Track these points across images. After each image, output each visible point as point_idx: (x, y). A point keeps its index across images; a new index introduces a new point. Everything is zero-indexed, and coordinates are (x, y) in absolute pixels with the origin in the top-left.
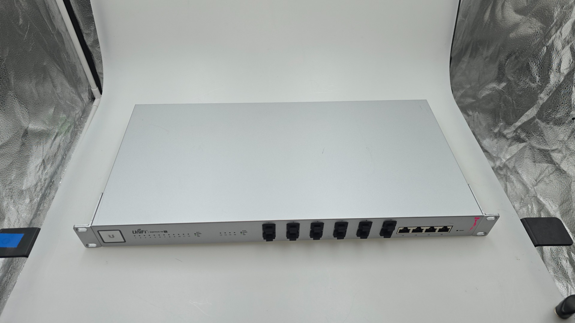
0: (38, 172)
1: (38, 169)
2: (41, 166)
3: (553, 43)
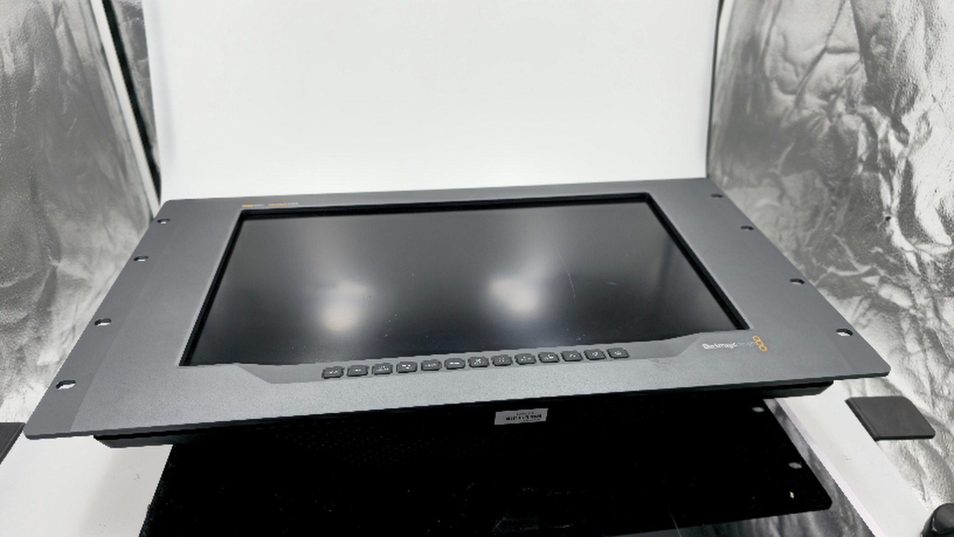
0: (63, 343)
1: (64, 339)
2: (69, 334)
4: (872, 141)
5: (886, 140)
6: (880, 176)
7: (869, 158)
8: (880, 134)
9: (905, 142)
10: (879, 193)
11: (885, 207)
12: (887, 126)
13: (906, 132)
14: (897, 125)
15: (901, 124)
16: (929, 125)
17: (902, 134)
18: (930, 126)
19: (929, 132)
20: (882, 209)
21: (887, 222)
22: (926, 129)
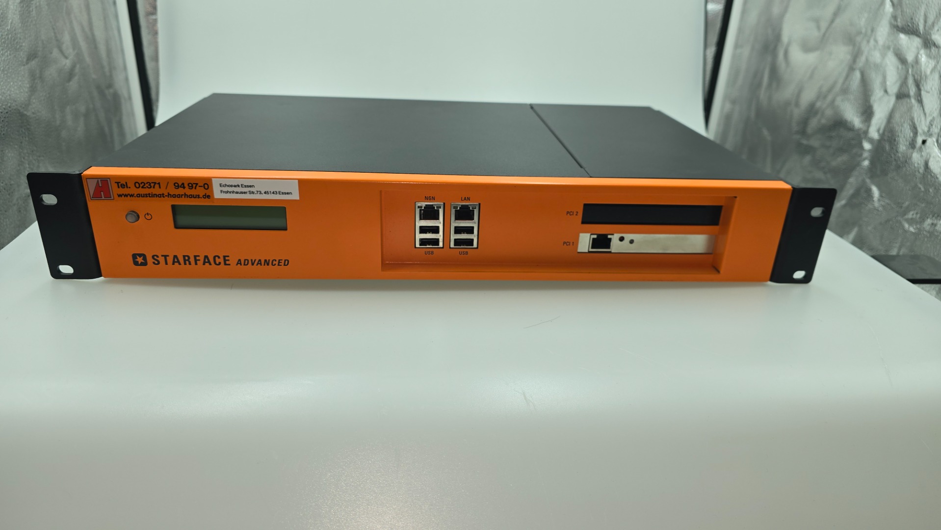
3: (867, 60)
4: (902, 68)
5: (917, 61)
6: (913, 101)
7: (901, 86)
8: (910, 58)
9: (936, 58)
10: (912, 120)
11: (920, 131)
12: (918, 48)
14: (928, 43)
15: (931, 40)
17: (933, 49)
20: (916, 133)
21: (923, 146)
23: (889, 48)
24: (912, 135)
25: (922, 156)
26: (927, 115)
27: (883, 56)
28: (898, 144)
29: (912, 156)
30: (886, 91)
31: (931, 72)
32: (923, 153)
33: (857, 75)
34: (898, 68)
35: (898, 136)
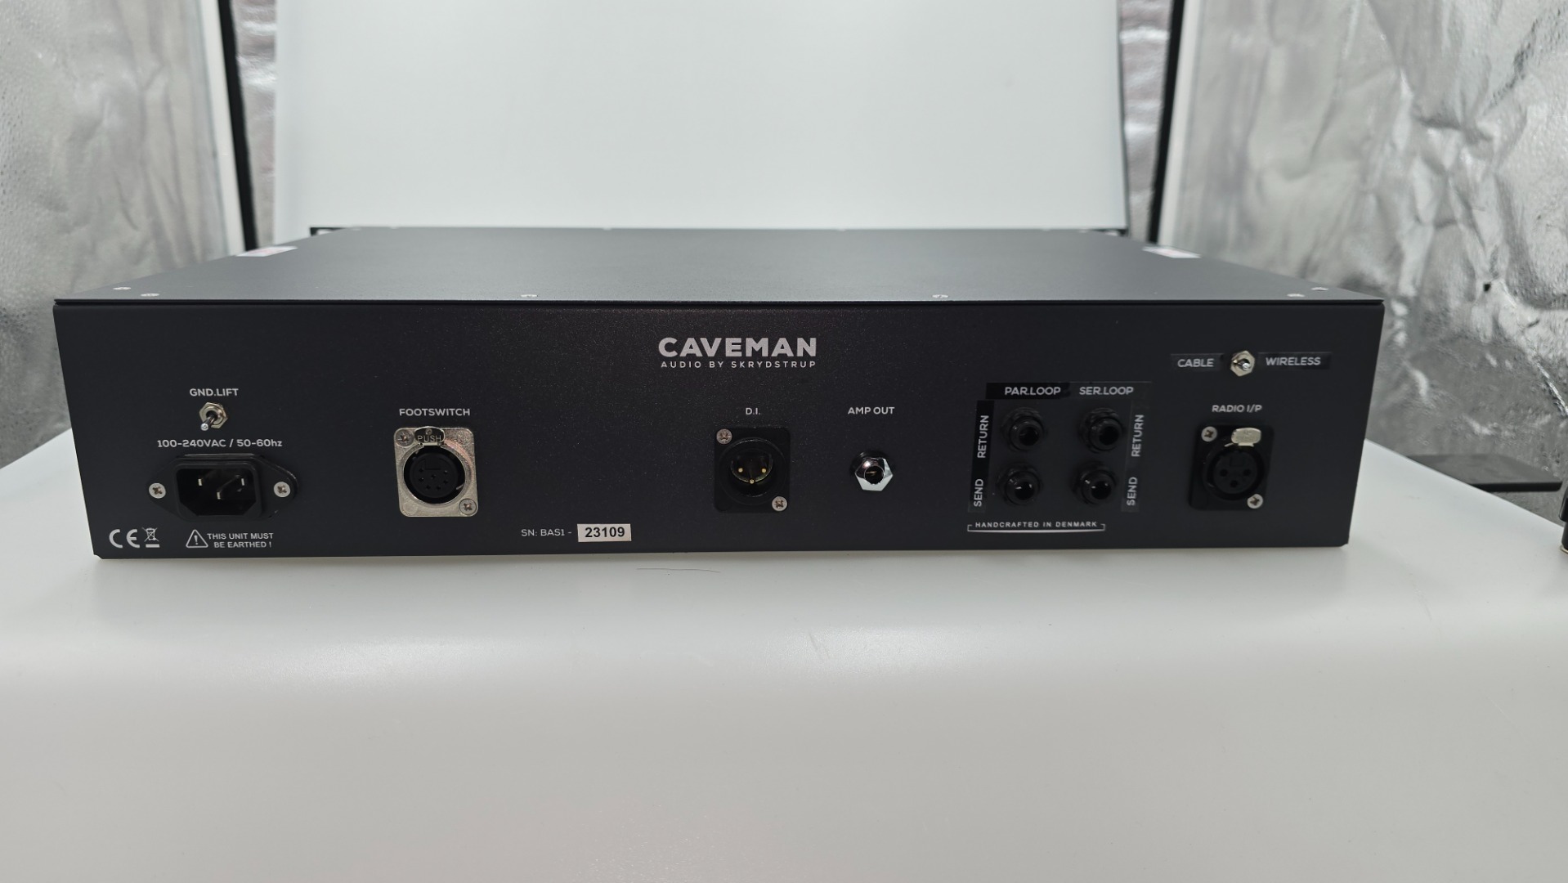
3: (1383, 176)
4: (1438, 181)
5: (1459, 165)
6: (1462, 227)
7: (1439, 210)
8: (1448, 162)
9: (1487, 156)
10: (1464, 255)
11: (1479, 272)
12: (1458, 146)
13: (1488, 139)
14: (1474, 137)
15: (1476, 130)
16: (1520, 109)
17: (1482, 146)
18: (1523, 109)
19: (1524, 120)
20: (1472, 275)
21: (1486, 295)
22: (1518, 116)
23: (1414, 154)
24: (1466, 279)
25: (1486, 311)
26: (1487, 245)
27: (1408, 165)
28: (1446, 297)
29: (1471, 312)
30: (1418, 219)
31: (1483, 178)
32: (1487, 307)
33: (1372, 201)
34: (1431, 181)
35: (1445, 285)
